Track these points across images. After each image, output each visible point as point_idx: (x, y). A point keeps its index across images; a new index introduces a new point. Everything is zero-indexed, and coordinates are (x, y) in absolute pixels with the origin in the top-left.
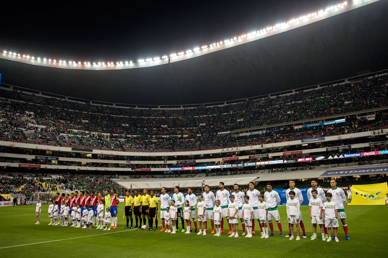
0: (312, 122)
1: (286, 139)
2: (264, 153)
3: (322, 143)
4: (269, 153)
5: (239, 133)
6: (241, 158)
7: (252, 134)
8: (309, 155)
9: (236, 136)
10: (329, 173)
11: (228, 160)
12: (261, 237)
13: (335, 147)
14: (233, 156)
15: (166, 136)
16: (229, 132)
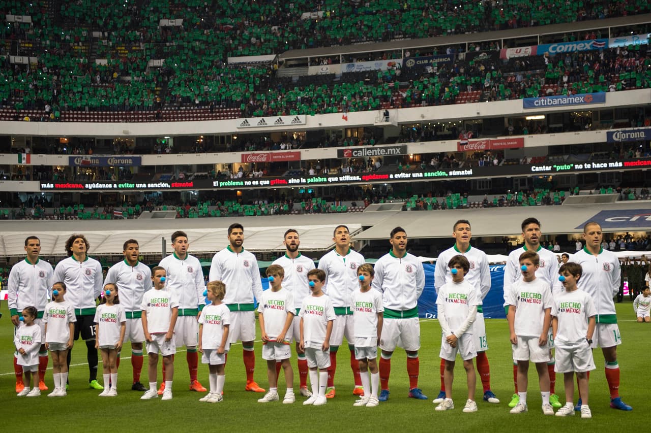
0: (570, 34)
1: (472, 94)
2: (392, 140)
3: (595, 112)
4: (410, 141)
5: (307, 65)
6: (308, 154)
7: (354, 70)
8: (546, 153)
9: (294, 74)
10: (609, 220)
11: (264, 160)
12: (355, 404)
13: (639, 131)
14: (283, 146)
15: (25, 60)
16: (271, 57)
